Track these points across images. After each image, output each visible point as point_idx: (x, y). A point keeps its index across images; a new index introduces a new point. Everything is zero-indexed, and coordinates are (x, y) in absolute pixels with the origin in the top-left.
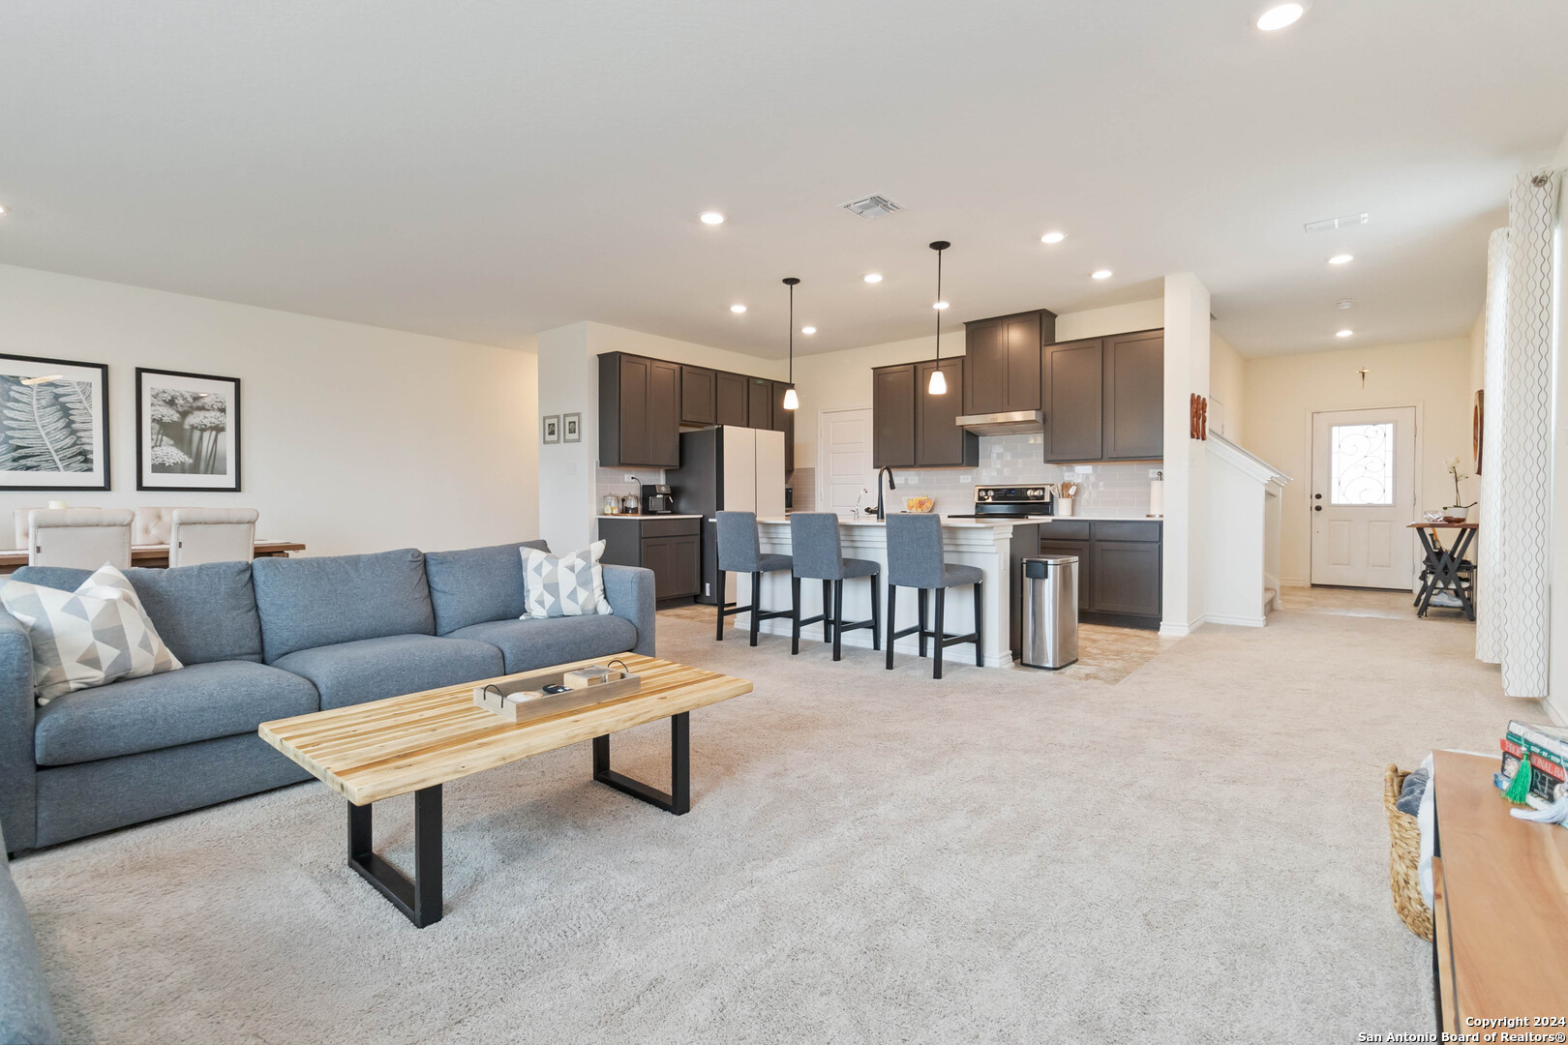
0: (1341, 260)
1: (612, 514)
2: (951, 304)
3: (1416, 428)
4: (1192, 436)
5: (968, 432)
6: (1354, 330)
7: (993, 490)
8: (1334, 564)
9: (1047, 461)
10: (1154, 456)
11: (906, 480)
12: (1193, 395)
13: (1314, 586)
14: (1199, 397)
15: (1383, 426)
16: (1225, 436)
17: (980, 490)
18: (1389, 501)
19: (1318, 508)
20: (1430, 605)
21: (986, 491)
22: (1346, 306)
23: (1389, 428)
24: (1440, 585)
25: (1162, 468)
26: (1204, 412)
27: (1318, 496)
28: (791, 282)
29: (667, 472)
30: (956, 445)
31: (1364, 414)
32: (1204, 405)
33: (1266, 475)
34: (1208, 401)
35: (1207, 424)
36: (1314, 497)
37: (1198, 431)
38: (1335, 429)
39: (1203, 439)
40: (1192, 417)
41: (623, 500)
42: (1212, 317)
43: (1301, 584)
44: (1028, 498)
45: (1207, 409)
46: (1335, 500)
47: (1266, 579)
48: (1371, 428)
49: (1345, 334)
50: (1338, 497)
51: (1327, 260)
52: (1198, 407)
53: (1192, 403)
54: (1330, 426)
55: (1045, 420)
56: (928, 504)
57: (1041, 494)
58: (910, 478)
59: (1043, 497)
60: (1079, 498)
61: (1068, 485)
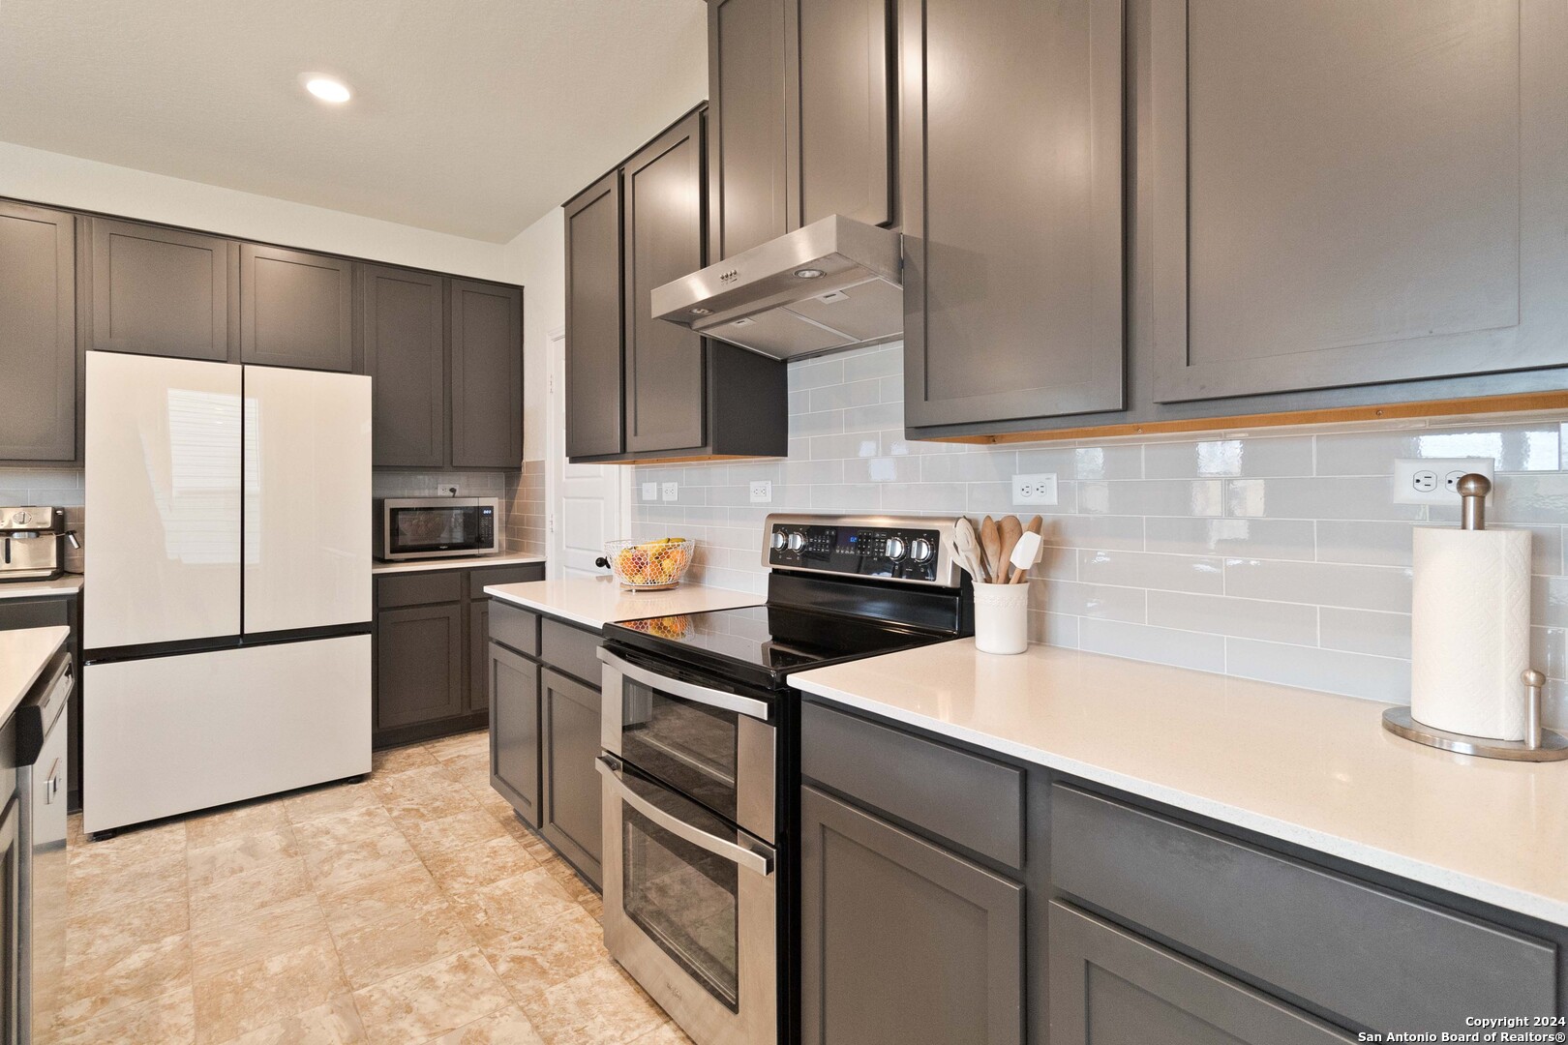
7: (803, 530)
9: (911, 431)
17: (776, 528)
21: (789, 531)
55: (903, 267)
56: (666, 563)
57: (925, 552)
58: (665, 486)
59: (931, 564)
60: (1064, 580)
61: (1007, 527)
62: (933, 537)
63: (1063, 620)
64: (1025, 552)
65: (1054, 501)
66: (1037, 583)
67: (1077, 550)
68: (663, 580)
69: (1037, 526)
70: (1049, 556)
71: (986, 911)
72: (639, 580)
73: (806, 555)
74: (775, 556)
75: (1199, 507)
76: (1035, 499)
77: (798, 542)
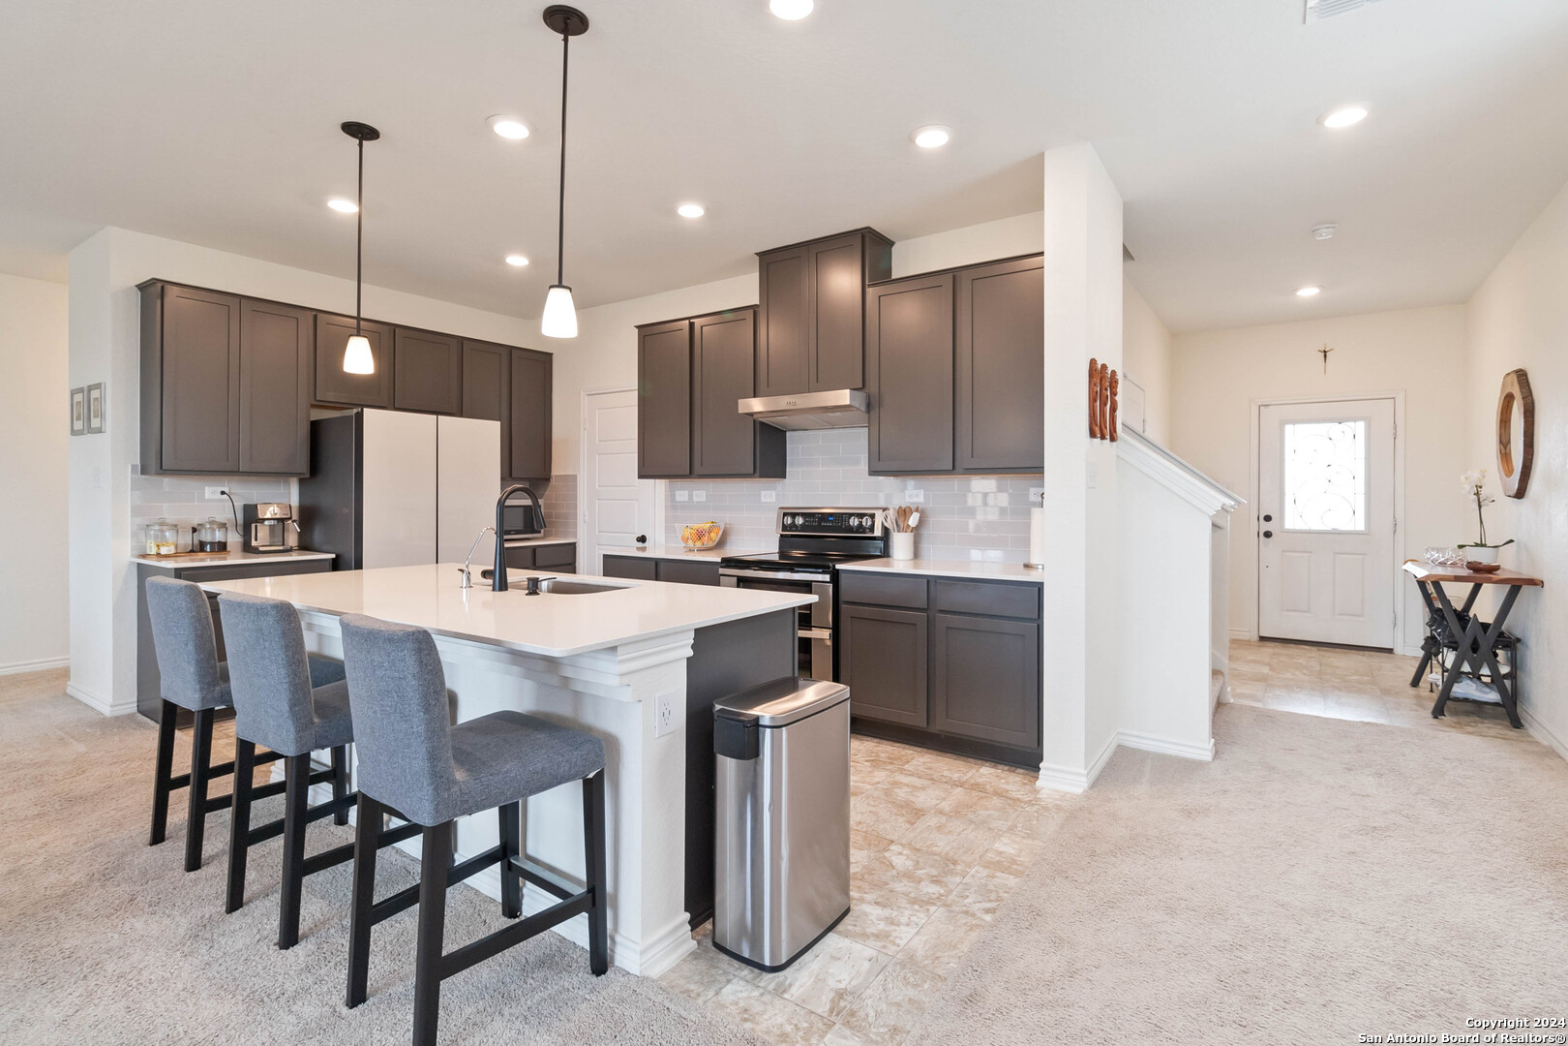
0: (1346, 118)
1: (158, 555)
2: (707, 210)
3: (1395, 428)
4: (1093, 435)
5: (762, 424)
6: (1319, 287)
7: (803, 515)
8: (1288, 610)
9: (873, 472)
10: (1029, 466)
11: (691, 496)
12: (1093, 362)
13: (1262, 639)
14: (1104, 367)
15: (1351, 424)
16: (1148, 435)
17: (785, 514)
18: (1360, 526)
19: (1268, 535)
20: (1449, 699)
21: (794, 515)
22: (1325, 234)
23: (1360, 426)
24: (1466, 668)
25: (1043, 486)
26: (1113, 393)
27: (1268, 518)
28: (361, 132)
29: (302, 482)
30: (745, 445)
31: (1329, 409)
32: (1113, 383)
33: (1217, 500)
34: (1120, 377)
35: (1119, 413)
36: (1261, 518)
37: (1102, 426)
38: (1288, 428)
39: (1113, 439)
40: (1092, 400)
41: (194, 530)
42: (1127, 254)
43: (1245, 636)
44: (850, 529)
45: (1120, 389)
46: (1289, 524)
47: (1214, 658)
48: (1334, 428)
49: (1308, 292)
50: (1294, 519)
51: (1319, 121)
52: (1102, 384)
53: (1091, 376)
54: (1283, 423)
55: (869, 407)
56: (712, 535)
57: (869, 523)
58: (695, 493)
59: (872, 529)
60: (925, 532)
61: (907, 510)
62: (872, 516)
63: (925, 546)
64: (913, 520)
65: (922, 500)
66: (917, 531)
67: (932, 520)
68: (711, 544)
69: (917, 510)
70: (921, 522)
71: (915, 625)
72: (699, 544)
73: (803, 527)
74: (785, 528)
75: (970, 502)
76: (915, 500)
77: (800, 521)
